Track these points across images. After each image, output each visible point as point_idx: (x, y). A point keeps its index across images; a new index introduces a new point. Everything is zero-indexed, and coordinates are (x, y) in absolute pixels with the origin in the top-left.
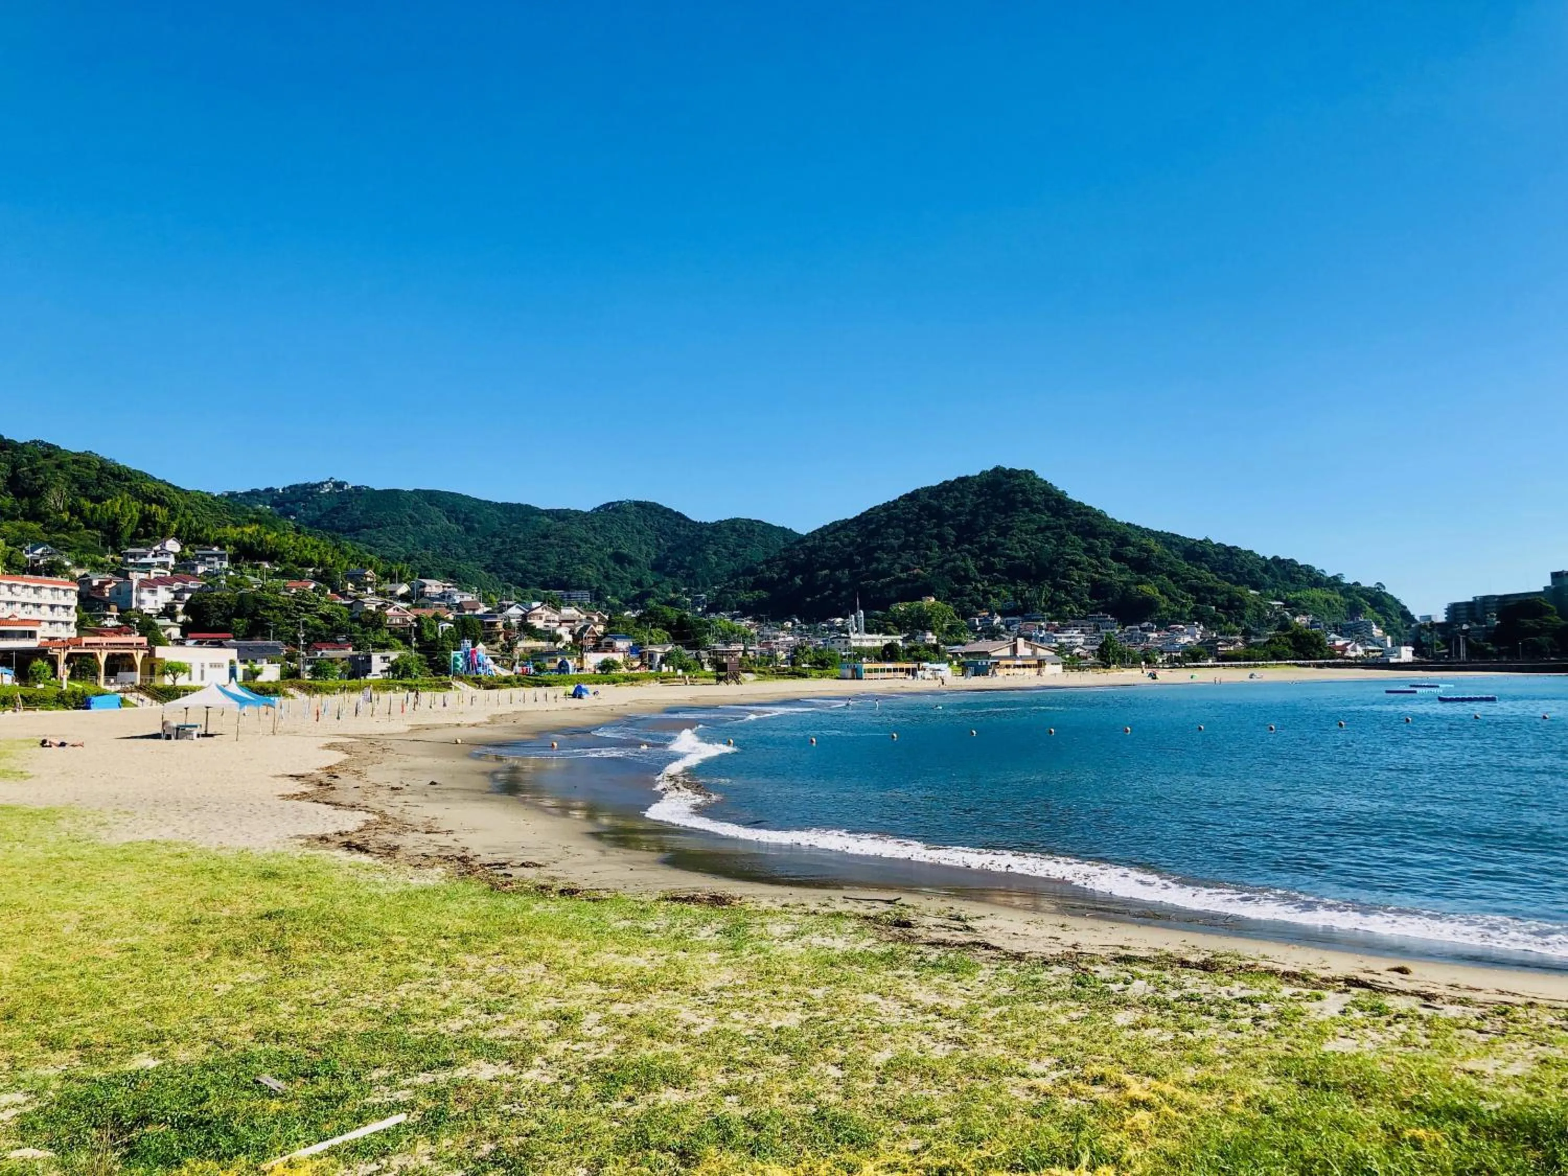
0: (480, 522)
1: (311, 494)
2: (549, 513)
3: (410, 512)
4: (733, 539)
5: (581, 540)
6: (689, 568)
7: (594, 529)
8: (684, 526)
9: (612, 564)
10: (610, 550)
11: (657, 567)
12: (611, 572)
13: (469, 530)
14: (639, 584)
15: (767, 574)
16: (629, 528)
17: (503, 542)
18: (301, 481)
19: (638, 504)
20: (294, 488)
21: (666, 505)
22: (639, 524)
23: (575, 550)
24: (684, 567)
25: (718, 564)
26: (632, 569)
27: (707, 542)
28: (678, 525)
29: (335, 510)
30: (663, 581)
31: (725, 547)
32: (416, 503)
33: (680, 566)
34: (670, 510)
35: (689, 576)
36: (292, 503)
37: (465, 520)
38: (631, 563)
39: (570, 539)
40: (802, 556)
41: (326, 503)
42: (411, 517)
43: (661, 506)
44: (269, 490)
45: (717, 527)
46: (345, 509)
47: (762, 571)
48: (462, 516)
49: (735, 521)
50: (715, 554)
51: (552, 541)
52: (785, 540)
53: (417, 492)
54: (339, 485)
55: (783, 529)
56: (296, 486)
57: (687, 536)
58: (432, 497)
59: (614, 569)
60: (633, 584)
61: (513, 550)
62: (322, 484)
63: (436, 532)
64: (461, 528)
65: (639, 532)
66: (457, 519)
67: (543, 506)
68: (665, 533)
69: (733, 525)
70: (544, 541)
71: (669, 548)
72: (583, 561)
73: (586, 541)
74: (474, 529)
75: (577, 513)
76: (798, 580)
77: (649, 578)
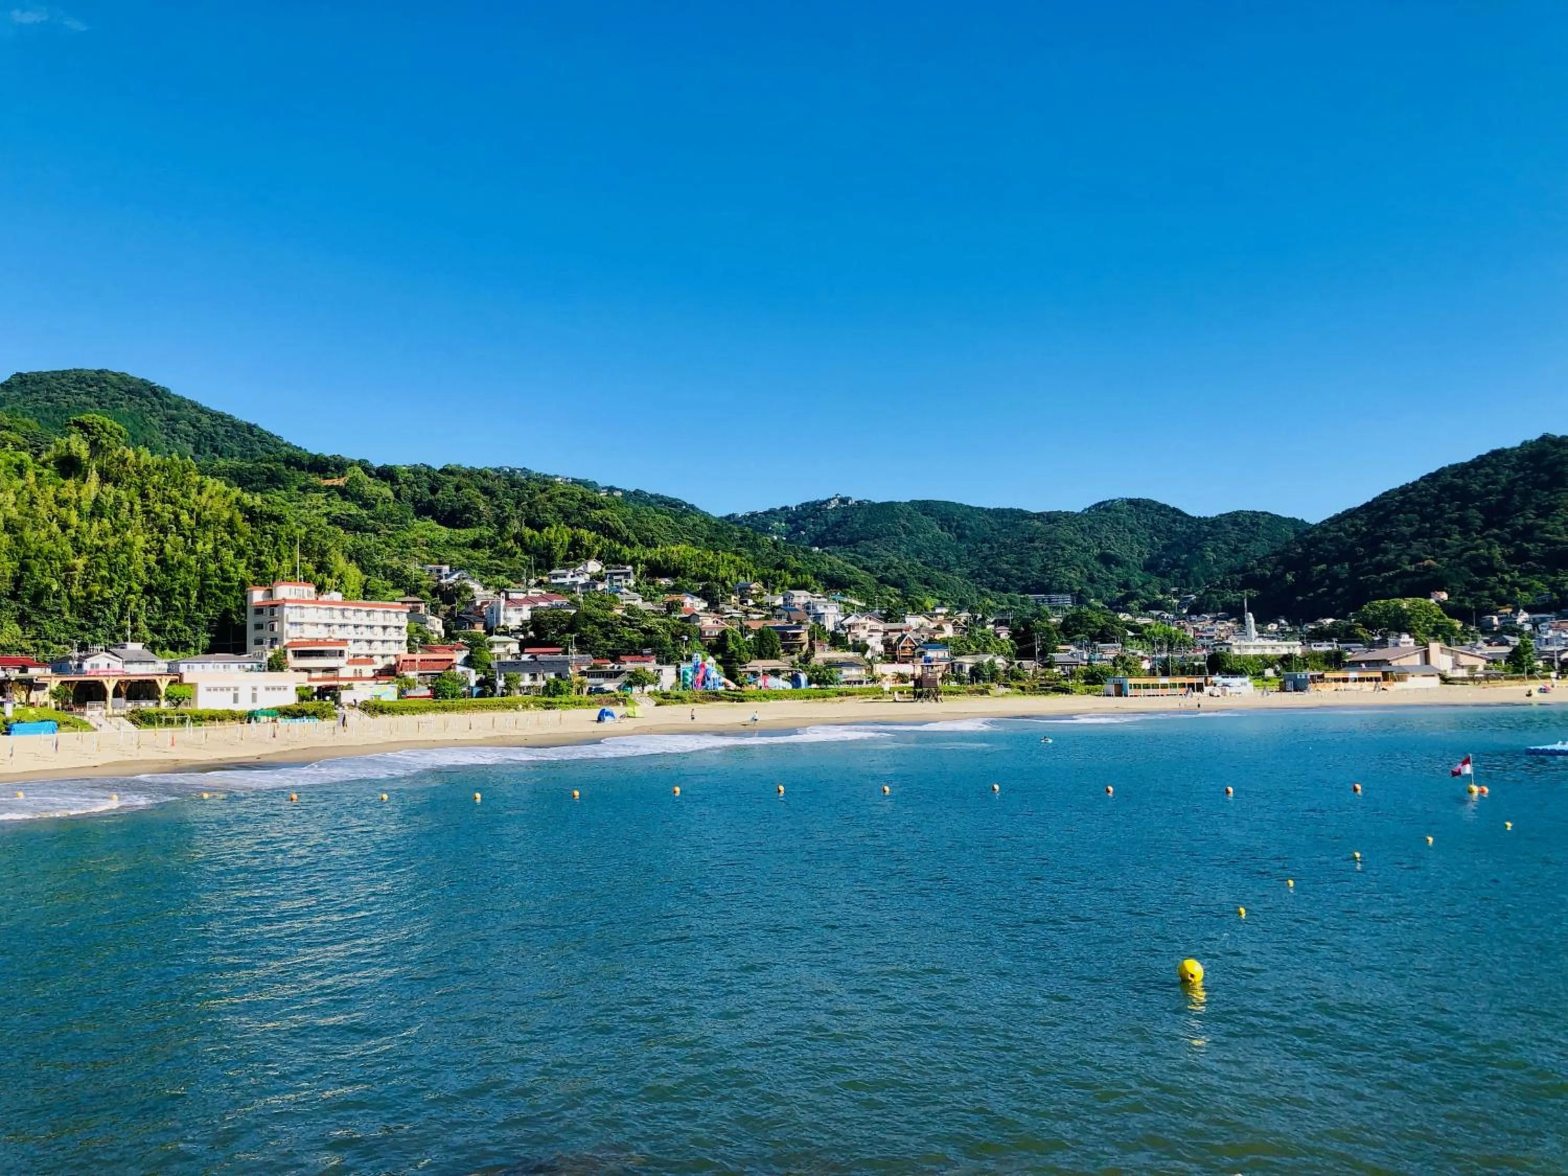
0: (971, 529)
1: (819, 510)
2: (1039, 516)
3: (903, 522)
4: (1234, 533)
5: (1066, 542)
6: (1183, 567)
7: (1083, 530)
8: (1181, 522)
9: (1098, 566)
10: (1097, 551)
11: (1150, 567)
12: (1096, 574)
13: (961, 537)
14: (1126, 585)
15: (1258, 571)
16: (1120, 528)
17: (992, 548)
18: (812, 499)
19: (1131, 502)
20: (805, 506)
21: (1162, 501)
22: (1132, 522)
23: (1059, 552)
24: (1179, 566)
25: (1216, 562)
26: (1120, 570)
27: (1205, 539)
28: (1174, 521)
29: (838, 524)
30: (1150, 582)
31: (1225, 543)
32: (909, 513)
33: (1175, 565)
34: (1165, 506)
35: (1184, 576)
36: (804, 519)
37: (958, 527)
38: (1119, 563)
39: (1055, 542)
40: (1300, 550)
41: (832, 518)
42: (904, 527)
43: (1154, 502)
44: (785, 508)
45: (1216, 523)
46: (845, 523)
47: (1253, 568)
48: (954, 524)
49: (1237, 513)
50: (1214, 551)
51: (1036, 544)
52: (1296, 532)
53: (912, 503)
54: (844, 501)
55: (1293, 521)
56: (807, 504)
57: (1184, 533)
58: (926, 507)
59: (1099, 571)
60: (1119, 585)
61: (999, 555)
62: (829, 500)
63: (928, 540)
64: (953, 536)
65: (1131, 531)
66: (950, 527)
67: (1035, 509)
68: (1160, 531)
69: (1234, 518)
70: (1029, 545)
71: (1165, 548)
72: (1066, 563)
73: (1071, 543)
74: (966, 537)
75: (1067, 515)
76: (1289, 577)
77: (1137, 579)
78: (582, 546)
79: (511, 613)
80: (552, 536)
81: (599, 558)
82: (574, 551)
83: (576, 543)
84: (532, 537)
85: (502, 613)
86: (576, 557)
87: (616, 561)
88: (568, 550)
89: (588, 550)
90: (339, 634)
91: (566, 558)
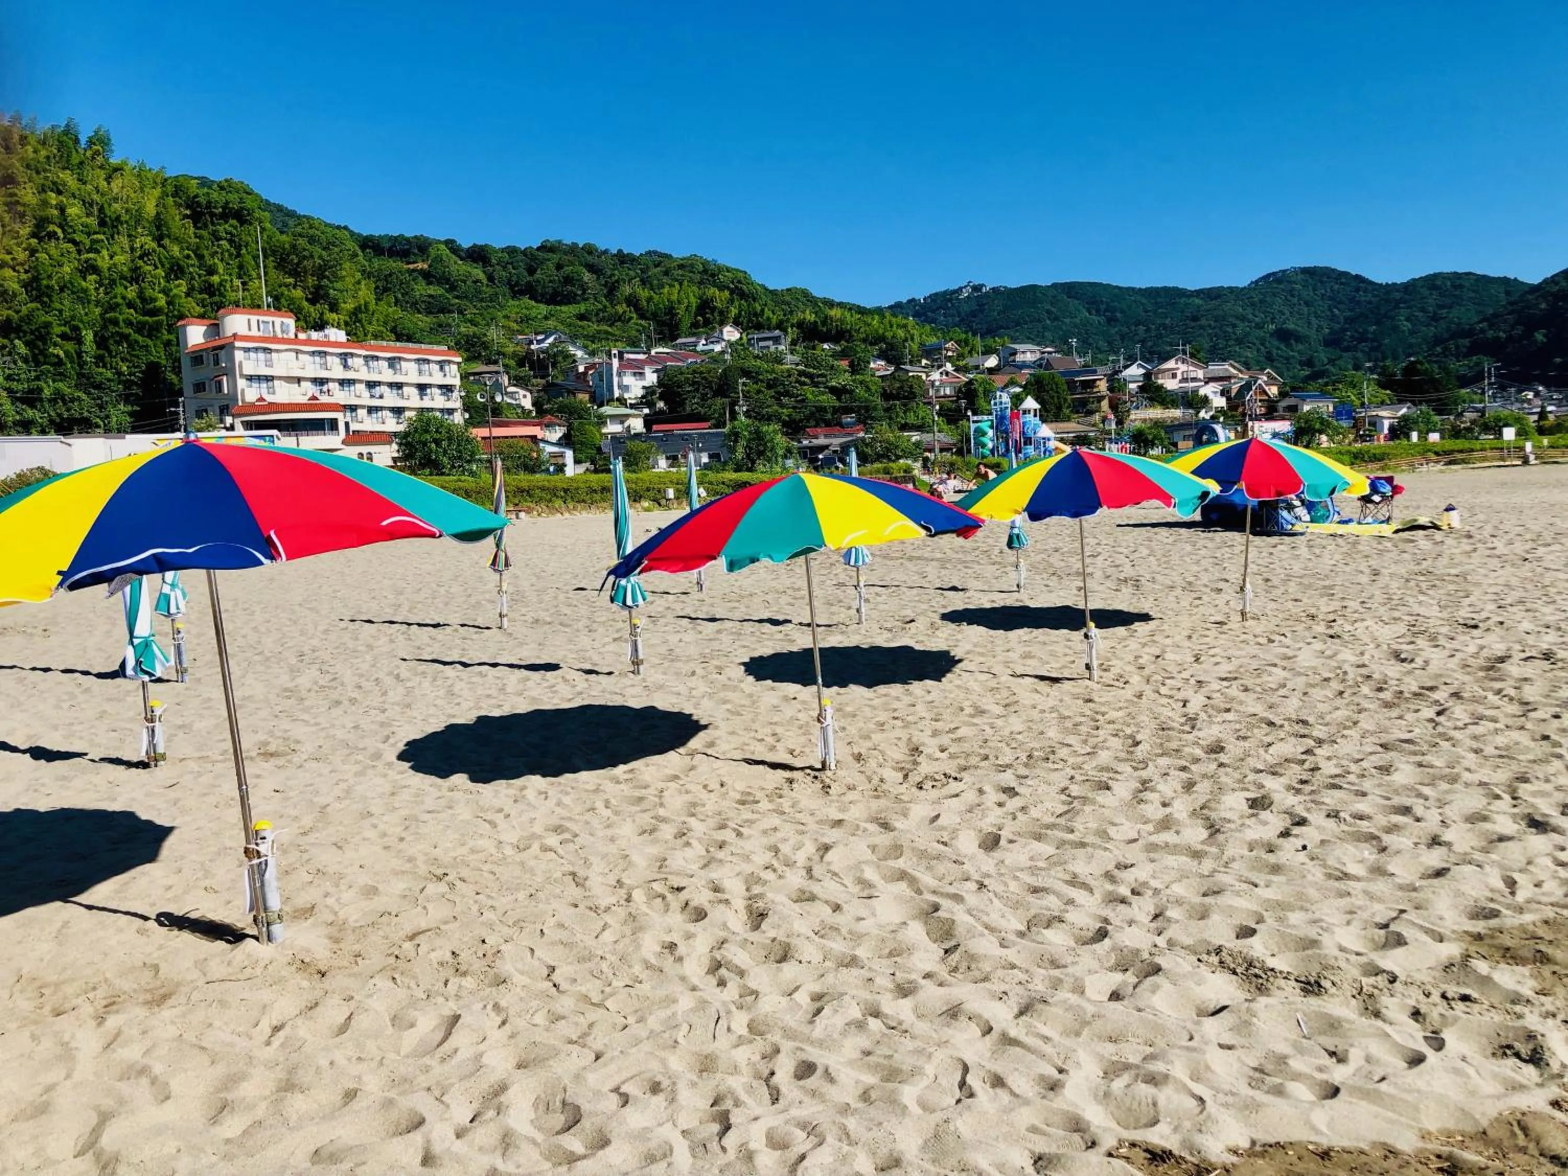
0: (1122, 312)
1: (950, 300)
2: (1199, 293)
3: (1048, 307)
4: (1432, 300)
5: (1237, 318)
6: (1373, 340)
7: (1253, 304)
8: (1365, 291)
9: (1276, 343)
10: (1272, 327)
11: (1332, 342)
12: (1274, 351)
13: (1111, 321)
14: (1309, 363)
15: (1490, 334)
16: (1295, 300)
17: (1148, 330)
18: (941, 288)
19: (1305, 271)
20: (934, 297)
21: (1341, 268)
22: (1307, 294)
23: (1230, 330)
24: (1365, 340)
25: (1412, 333)
26: (1300, 347)
27: (1397, 307)
28: (1357, 290)
29: (973, 314)
30: (1340, 357)
31: (1423, 310)
32: (1054, 297)
33: (1362, 339)
34: (1346, 274)
35: (1373, 349)
36: (933, 312)
37: (1106, 310)
38: (1299, 338)
39: (1224, 318)
40: (1543, 306)
41: (966, 308)
42: (1048, 312)
43: (1334, 270)
44: (912, 301)
45: (1410, 287)
46: (982, 311)
47: (1482, 331)
48: (1103, 307)
49: (1436, 276)
50: (1408, 320)
51: (1203, 322)
52: (1508, 293)
53: (1055, 286)
54: (977, 288)
55: (1505, 281)
56: (936, 294)
57: (1370, 302)
58: (1071, 289)
59: (1278, 348)
60: (1301, 363)
61: (1160, 336)
62: (961, 289)
63: (1076, 326)
64: (1102, 319)
65: (1307, 304)
66: (1098, 311)
67: (1192, 286)
68: (1340, 302)
69: (1433, 282)
70: (1193, 324)
71: (1347, 319)
72: (1239, 342)
73: (1243, 319)
74: (1116, 320)
75: (1231, 290)
76: (1539, 336)
77: (1322, 356)
78: (713, 309)
79: (628, 380)
80: (675, 297)
81: (736, 323)
82: (703, 316)
83: (705, 306)
84: (649, 299)
85: (616, 380)
86: (707, 323)
87: (759, 327)
88: (696, 317)
89: (721, 313)
90: (340, 396)
91: (695, 325)
